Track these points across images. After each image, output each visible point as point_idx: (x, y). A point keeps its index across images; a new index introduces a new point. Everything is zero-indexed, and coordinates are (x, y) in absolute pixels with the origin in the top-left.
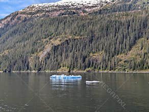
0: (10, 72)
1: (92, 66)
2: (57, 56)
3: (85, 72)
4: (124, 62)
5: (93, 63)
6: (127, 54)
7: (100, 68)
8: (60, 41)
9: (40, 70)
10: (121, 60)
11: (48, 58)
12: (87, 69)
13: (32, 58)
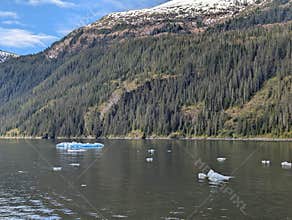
0: (53, 137)
1: (181, 128)
2: (129, 110)
3: (168, 138)
4: (235, 121)
5: (183, 123)
6: (242, 107)
7: (193, 133)
8: (138, 83)
9: (99, 134)
10: (230, 118)
11: (114, 115)
12: (173, 134)
13: (89, 113)
